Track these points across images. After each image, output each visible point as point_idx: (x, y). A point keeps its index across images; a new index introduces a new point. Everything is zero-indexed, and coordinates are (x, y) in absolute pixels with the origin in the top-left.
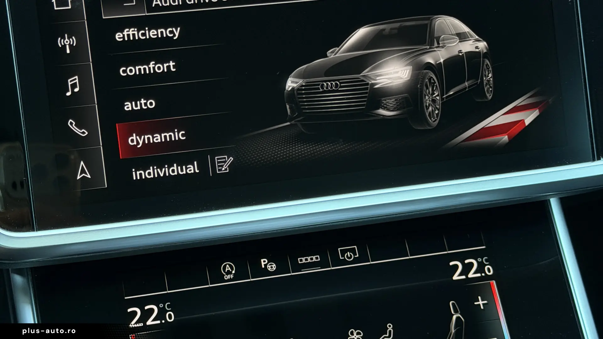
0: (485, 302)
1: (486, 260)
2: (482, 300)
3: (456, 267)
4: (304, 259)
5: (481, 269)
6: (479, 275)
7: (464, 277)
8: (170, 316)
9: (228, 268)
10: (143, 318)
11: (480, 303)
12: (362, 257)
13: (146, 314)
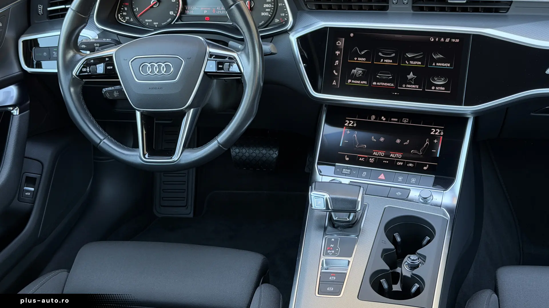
0: (437, 141)
1: (442, 131)
2: (437, 140)
3: (433, 131)
4: (393, 119)
5: (440, 133)
6: (438, 134)
7: (434, 134)
8: (355, 125)
9: (373, 117)
10: (349, 124)
11: (436, 141)
12: (409, 122)
13: (350, 123)
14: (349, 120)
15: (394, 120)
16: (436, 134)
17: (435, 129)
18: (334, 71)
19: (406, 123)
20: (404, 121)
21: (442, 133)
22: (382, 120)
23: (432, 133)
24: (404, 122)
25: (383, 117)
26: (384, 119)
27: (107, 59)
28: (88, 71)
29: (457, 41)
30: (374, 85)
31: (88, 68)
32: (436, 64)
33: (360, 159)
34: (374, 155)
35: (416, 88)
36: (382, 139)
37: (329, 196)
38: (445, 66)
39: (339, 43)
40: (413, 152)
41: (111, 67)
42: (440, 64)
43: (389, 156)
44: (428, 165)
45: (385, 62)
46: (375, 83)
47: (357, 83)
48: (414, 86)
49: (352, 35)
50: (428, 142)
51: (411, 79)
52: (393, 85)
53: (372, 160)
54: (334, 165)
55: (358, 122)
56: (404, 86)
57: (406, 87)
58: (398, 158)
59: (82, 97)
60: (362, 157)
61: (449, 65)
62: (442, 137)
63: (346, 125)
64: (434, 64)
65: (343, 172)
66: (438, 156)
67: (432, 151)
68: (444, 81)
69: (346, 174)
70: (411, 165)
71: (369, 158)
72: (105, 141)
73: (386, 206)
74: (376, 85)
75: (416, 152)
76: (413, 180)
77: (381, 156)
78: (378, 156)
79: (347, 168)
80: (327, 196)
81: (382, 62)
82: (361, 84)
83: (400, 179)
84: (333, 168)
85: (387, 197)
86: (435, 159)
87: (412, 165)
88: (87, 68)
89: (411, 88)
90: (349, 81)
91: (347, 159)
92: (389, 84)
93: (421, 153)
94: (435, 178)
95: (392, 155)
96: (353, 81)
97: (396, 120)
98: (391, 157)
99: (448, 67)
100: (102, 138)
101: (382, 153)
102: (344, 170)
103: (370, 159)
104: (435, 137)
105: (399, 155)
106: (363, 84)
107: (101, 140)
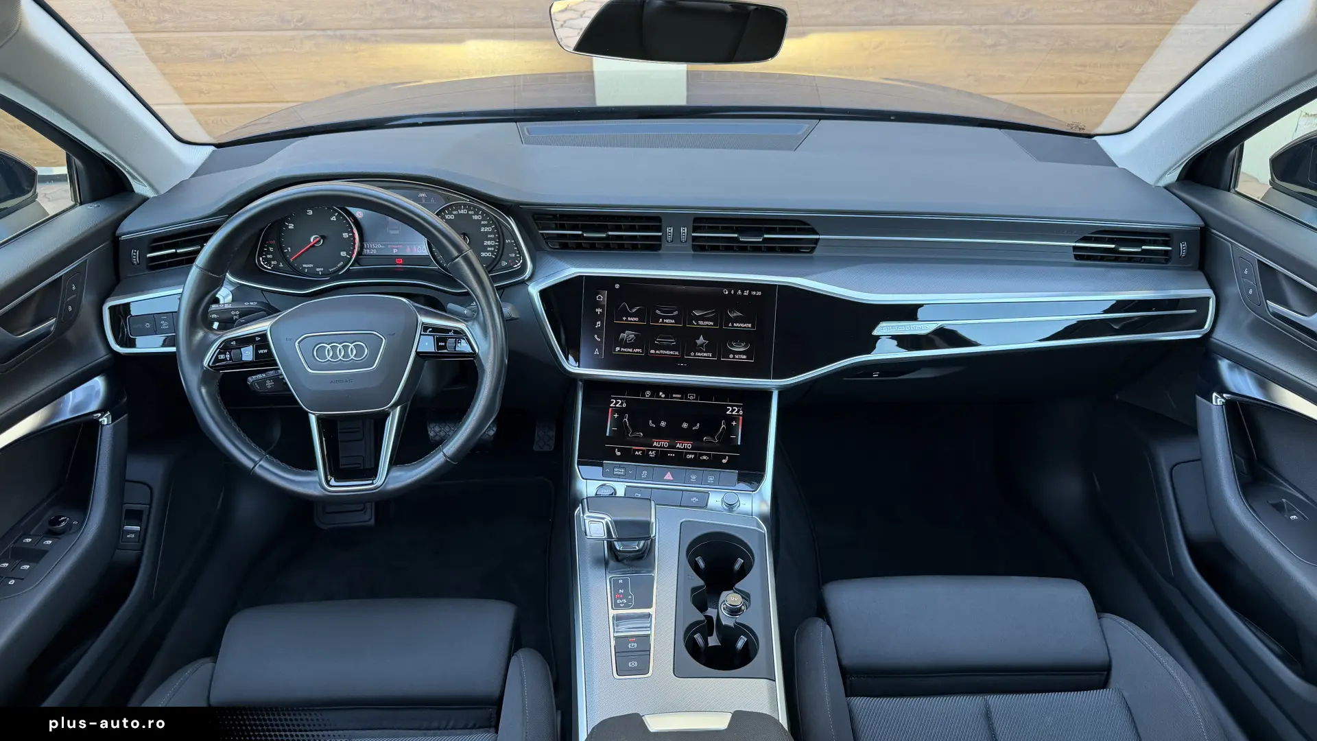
0: (736, 424)
1: (741, 409)
3: (729, 409)
5: (738, 411)
6: (736, 414)
7: (730, 413)
8: (624, 405)
9: (648, 393)
10: (615, 404)
11: (734, 423)
12: (696, 399)
13: (617, 403)
14: (616, 399)
16: (734, 413)
17: (732, 406)
18: (596, 336)
19: (693, 400)
20: (689, 397)
21: (741, 412)
22: (661, 397)
23: (728, 413)
24: (689, 399)
25: (661, 393)
26: (663, 396)
27: (258, 339)
28: (228, 359)
29: (759, 293)
30: (652, 354)
31: (228, 353)
32: (733, 324)
33: (637, 453)
34: (655, 447)
35: (709, 357)
36: (663, 424)
37: (610, 519)
38: (745, 327)
39: (600, 298)
40: (706, 439)
41: (266, 351)
42: (738, 325)
43: (674, 447)
44: (727, 457)
45: (665, 323)
46: (652, 351)
47: (629, 352)
48: (705, 354)
49: (617, 286)
50: (724, 425)
51: (702, 345)
52: (677, 353)
53: (652, 454)
54: (601, 465)
55: (627, 401)
56: (692, 354)
57: (695, 356)
58: (687, 449)
59: (219, 398)
60: (638, 450)
61: (750, 325)
62: (741, 418)
63: (611, 405)
64: (730, 325)
65: (615, 473)
66: (739, 443)
67: (731, 437)
68: (745, 346)
69: (619, 476)
70: (705, 457)
71: (648, 451)
72: (261, 463)
73: (683, 520)
74: (655, 354)
75: (709, 439)
76: (711, 479)
77: (664, 447)
78: (661, 447)
79: (620, 467)
80: (608, 519)
81: (661, 323)
82: (635, 352)
83: (694, 477)
84: (599, 469)
85: (680, 506)
86: (735, 448)
88: (225, 354)
89: (702, 356)
90: (618, 349)
91: (618, 454)
92: (672, 353)
93: (717, 441)
94: (739, 474)
95: (678, 446)
96: (622, 349)
97: (679, 396)
98: (678, 448)
99: (748, 328)
100: (257, 459)
101: (665, 443)
102: (616, 470)
103: (650, 452)
104: (732, 418)
105: (688, 445)
106: (637, 352)
107: (255, 463)
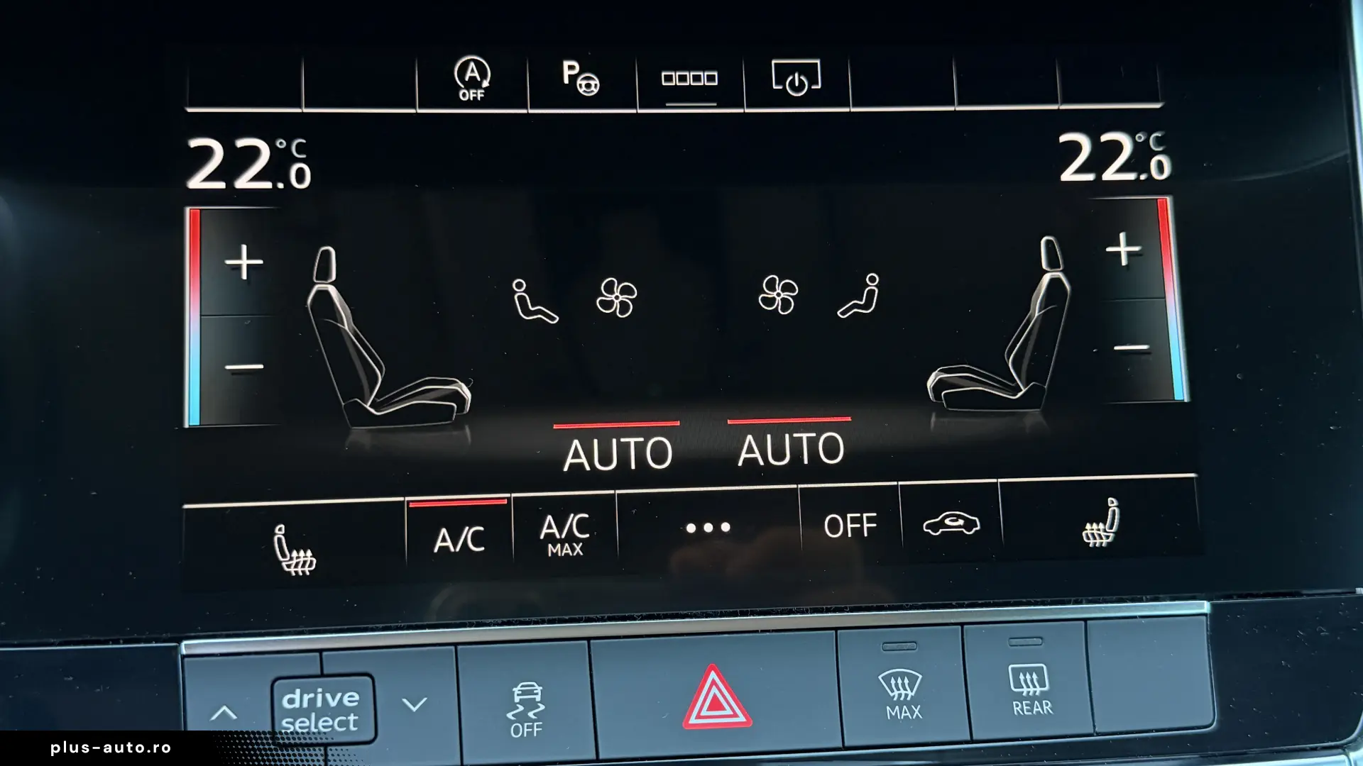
0: (1137, 249)
1: (1159, 141)
3: (1075, 148)
4: (676, 75)
5: (1139, 161)
6: (1131, 176)
7: (1090, 177)
8: (301, 176)
10: (229, 170)
11: (1122, 250)
12: (832, 94)
14: (226, 130)
15: (690, 82)
16: (1110, 175)
17: (1093, 124)
19: (812, 99)
20: (780, 81)
21: (1161, 167)
22: (570, 96)
23: (1067, 176)
24: (786, 100)
26: (590, 85)
33: (443, 540)
34: (579, 477)
40: (940, 385)
43: (725, 468)
44: (1113, 503)
50: (1053, 264)
53: (563, 535)
58: (817, 471)
60: (455, 519)
62: (1165, 202)
63: (196, 182)
66: (1181, 392)
67: (1116, 348)
70: (953, 522)
71: (531, 513)
75: (968, 381)
77: (644, 476)
87: (969, 525)
91: (300, 562)
93: (1024, 390)
95: (749, 450)
97: (707, 78)
98: (753, 472)
101: (650, 445)
103: (549, 527)
104: (1105, 208)
105: (821, 439)
